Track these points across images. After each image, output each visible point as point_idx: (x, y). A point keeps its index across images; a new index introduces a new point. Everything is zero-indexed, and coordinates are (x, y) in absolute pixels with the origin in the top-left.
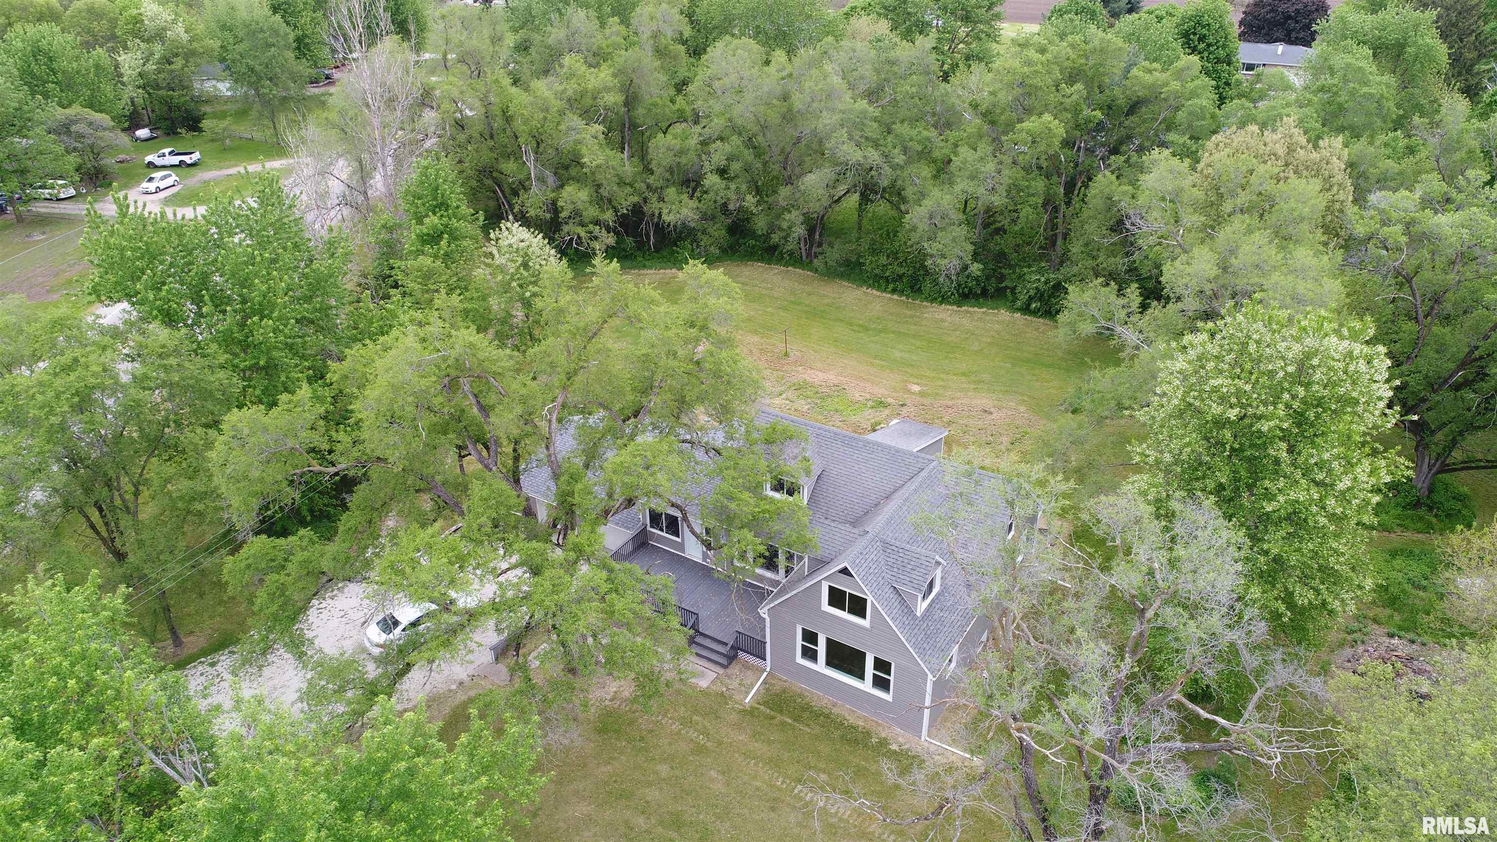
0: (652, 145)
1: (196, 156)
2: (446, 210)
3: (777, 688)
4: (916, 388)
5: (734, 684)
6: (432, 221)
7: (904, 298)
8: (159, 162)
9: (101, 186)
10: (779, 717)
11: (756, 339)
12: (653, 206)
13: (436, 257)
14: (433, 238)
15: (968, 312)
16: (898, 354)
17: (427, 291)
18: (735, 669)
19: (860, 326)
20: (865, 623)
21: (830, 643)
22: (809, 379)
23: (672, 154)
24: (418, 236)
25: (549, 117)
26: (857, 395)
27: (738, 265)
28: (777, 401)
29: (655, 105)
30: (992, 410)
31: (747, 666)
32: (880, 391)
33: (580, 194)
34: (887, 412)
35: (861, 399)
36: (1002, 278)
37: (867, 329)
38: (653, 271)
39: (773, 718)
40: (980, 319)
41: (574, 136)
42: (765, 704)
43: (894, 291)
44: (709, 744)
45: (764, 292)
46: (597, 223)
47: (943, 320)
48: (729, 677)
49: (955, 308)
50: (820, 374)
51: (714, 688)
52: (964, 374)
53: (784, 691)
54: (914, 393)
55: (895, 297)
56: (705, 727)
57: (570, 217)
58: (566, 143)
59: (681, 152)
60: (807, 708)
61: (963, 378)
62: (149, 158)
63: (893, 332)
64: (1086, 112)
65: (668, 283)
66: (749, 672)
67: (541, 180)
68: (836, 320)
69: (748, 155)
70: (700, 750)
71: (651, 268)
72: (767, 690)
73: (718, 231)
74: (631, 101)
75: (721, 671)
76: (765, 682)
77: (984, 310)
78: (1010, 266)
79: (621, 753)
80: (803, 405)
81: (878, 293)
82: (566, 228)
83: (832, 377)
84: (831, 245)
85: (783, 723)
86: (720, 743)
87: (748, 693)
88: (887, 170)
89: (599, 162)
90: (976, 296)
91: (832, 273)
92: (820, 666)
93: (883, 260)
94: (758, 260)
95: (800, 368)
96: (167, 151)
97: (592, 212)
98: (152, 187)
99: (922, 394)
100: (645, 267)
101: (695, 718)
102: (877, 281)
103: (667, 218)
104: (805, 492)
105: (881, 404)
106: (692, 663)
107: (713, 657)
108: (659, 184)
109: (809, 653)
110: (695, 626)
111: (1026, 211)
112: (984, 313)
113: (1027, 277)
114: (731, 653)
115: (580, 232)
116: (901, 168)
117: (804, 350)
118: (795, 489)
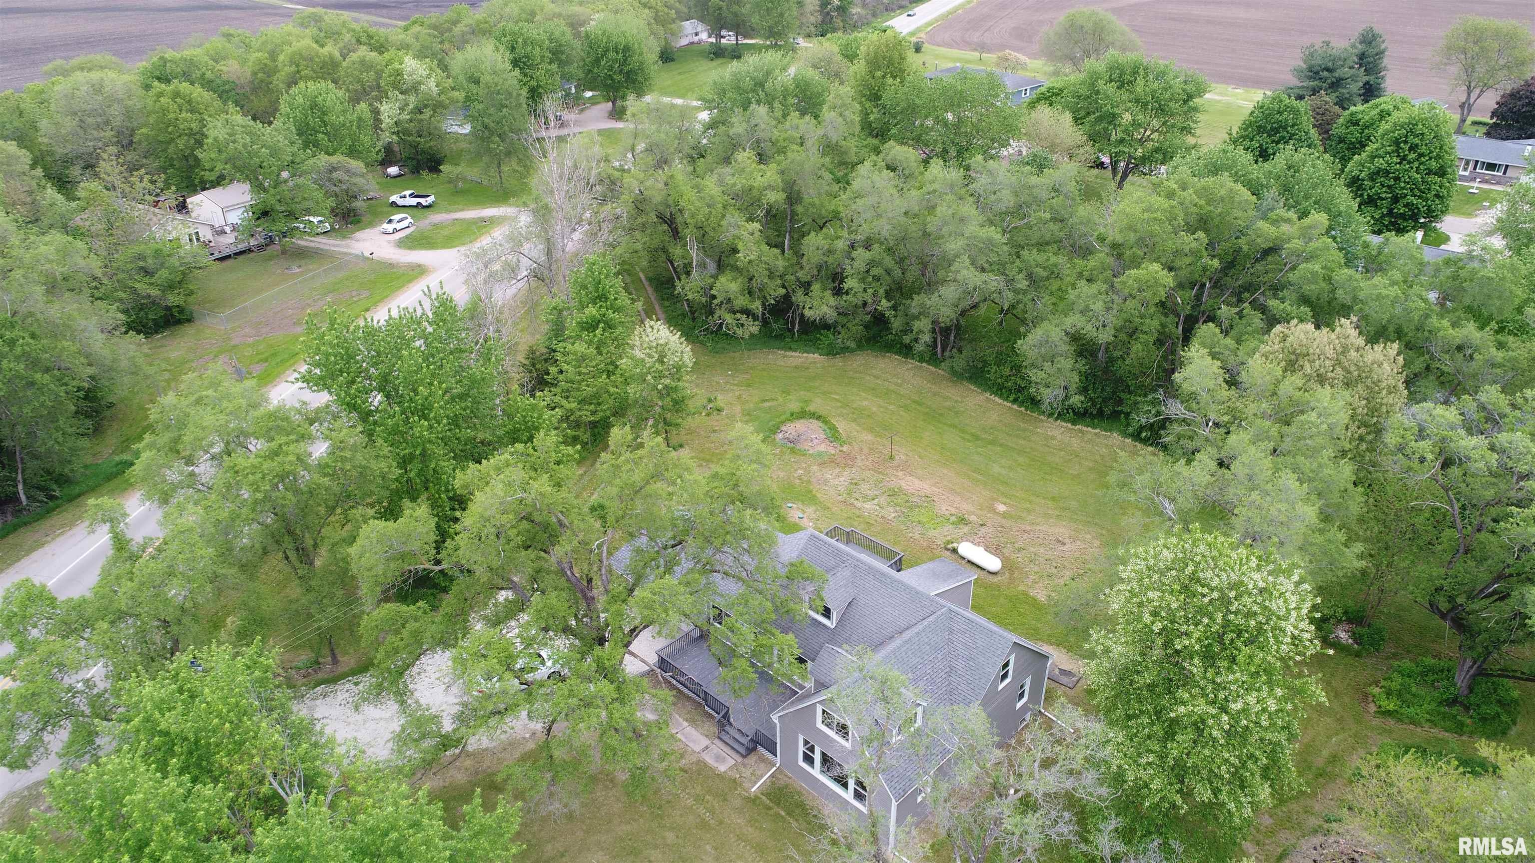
0: (806, 239)
1: (431, 199)
2: (606, 301)
3: (781, 783)
4: (1001, 508)
5: (747, 773)
6: (592, 310)
7: (1023, 409)
8: (400, 202)
9: (351, 223)
10: (776, 809)
11: (868, 437)
12: (799, 297)
13: (590, 343)
14: (590, 326)
15: (1080, 431)
16: (996, 469)
18: (752, 759)
19: (973, 435)
20: (848, 745)
21: (824, 755)
22: (904, 485)
23: (820, 252)
24: (578, 323)
26: (944, 509)
27: (877, 356)
28: (868, 506)
31: (763, 759)
32: (966, 507)
33: (732, 284)
34: (966, 529)
36: (1120, 402)
37: (976, 438)
38: (797, 354)
39: (770, 808)
40: (1090, 441)
41: (733, 231)
42: (767, 795)
43: (1015, 401)
44: (712, 822)
45: (893, 387)
46: (747, 312)
47: (1053, 438)
48: (745, 766)
49: (1069, 425)
50: (916, 481)
51: (730, 773)
52: (1053, 499)
53: (786, 787)
54: (998, 514)
55: (1015, 407)
56: (713, 806)
57: (722, 303)
58: (726, 237)
60: (801, 805)
62: (394, 198)
66: (762, 765)
67: (703, 266)
70: (704, 825)
71: (795, 351)
72: (773, 783)
75: (739, 759)
76: (772, 776)
79: (641, 817)
81: (1000, 402)
82: (718, 313)
83: (926, 487)
85: (777, 815)
86: (721, 823)
87: (756, 783)
88: (1011, 295)
89: (752, 257)
90: (1092, 416)
91: (957, 376)
92: (816, 771)
94: (896, 353)
95: (900, 474)
96: (408, 193)
97: (741, 301)
98: (390, 228)
99: (1004, 515)
100: (790, 349)
101: (708, 797)
102: (1000, 390)
103: (808, 313)
104: (834, 616)
105: (962, 521)
106: (718, 747)
107: (736, 746)
108: (809, 278)
109: (809, 759)
110: (726, 716)
111: (1136, 347)
112: (1096, 434)
113: (1140, 406)
114: (751, 746)
115: (729, 318)
116: (1025, 292)
117: (910, 454)
118: (827, 613)
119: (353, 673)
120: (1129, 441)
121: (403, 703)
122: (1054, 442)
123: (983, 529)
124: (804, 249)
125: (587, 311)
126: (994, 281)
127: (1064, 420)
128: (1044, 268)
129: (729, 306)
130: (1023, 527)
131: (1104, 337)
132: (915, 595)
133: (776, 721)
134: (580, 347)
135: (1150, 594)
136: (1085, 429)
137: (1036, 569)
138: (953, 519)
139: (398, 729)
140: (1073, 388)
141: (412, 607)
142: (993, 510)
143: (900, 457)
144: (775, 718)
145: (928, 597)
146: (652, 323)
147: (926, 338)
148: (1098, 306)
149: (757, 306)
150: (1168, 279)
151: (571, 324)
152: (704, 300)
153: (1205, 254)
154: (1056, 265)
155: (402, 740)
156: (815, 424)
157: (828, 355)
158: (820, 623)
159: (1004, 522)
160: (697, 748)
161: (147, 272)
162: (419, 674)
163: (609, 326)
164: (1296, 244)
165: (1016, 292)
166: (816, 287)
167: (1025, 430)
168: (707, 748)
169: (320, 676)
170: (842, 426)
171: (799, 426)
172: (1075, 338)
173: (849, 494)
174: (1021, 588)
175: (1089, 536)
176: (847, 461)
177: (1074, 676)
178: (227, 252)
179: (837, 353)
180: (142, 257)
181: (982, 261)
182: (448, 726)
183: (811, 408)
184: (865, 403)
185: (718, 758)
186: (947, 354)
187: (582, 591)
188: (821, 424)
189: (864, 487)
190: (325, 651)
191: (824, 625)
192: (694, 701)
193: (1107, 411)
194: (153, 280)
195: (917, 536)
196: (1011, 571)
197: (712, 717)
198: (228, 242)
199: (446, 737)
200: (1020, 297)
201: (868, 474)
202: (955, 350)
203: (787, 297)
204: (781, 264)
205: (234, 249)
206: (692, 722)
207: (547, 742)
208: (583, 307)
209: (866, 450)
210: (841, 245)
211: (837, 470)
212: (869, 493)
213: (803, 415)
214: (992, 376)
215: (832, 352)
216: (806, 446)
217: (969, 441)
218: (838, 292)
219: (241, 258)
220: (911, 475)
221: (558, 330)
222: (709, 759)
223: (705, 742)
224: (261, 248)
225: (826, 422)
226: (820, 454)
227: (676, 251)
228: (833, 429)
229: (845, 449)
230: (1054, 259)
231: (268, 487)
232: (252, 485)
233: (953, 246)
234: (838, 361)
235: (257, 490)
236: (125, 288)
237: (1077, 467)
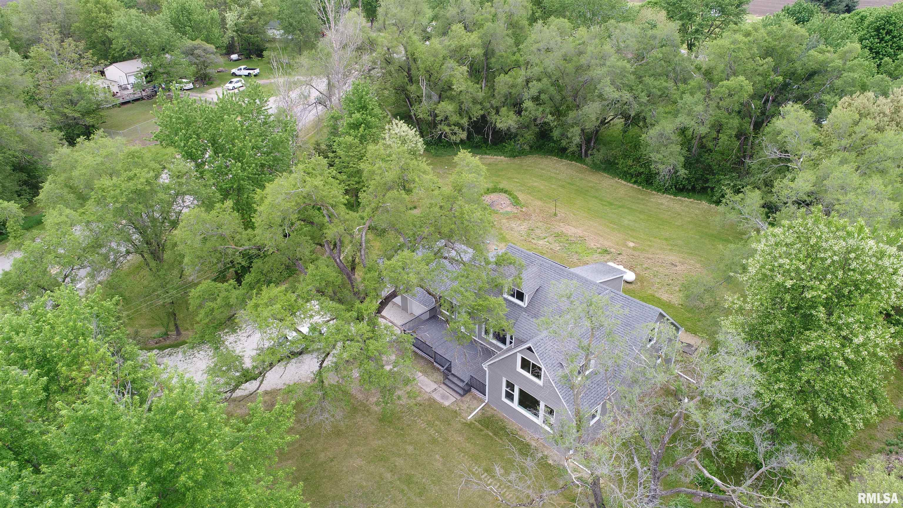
0: (497, 79)
1: (257, 71)
2: (366, 110)
3: (489, 414)
4: (631, 244)
5: (464, 407)
6: (357, 115)
7: (640, 187)
8: (238, 73)
9: (207, 84)
10: (486, 431)
11: (539, 203)
12: (493, 118)
13: (356, 137)
14: (356, 126)
15: (680, 200)
16: (626, 222)
17: (348, 156)
18: (468, 398)
19: (608, 202)
20: (540, 382)
21: (521, 392)
22: (564, 231)
23: (507, 86)
24: (348, 124)
25: (437, 60)
26: (592, 244)
27: (542, 158)
28: (541, 242)
29: (502, 56)
30: (677, 264)
31: (475, 397)
32: (607, 244)
33: (448, 107)
34: (608, 257)
35: (594, 247)
36: (707, 181)
37: (611, 204)
38: (490, 157)
39: (481, 430)
40: (687, 206)
41: (449, 72)
42: (479, 422)
43: (635, 182)
44: (440, 439)
45: (553, 175)
46: (457, 124)
47: (662, 204)
48: (462, 402)
49: (672, 197)
50: (572, 228)
51: (452, 407)
52: (666, 239)
53: (493, 416)
54: (629, 248)
55: (635, 186)
56: (440, 428)
57: (442, 120)
58: (445, 76)
59: (513, 86)
60: (503, 428)
61: (664, 242)
62: (233, 71)
63: (628, 208)
64: (773, 77)
65: (496, 165)
66: (475, 401)
67: (429, 97)
68: (593, 197)
69: (552, 90)
70: (434, 441)
71: (489, 154)
72: (483, 414)
73: (529, 136)
74: (488, 53)
75: (459, 398)
76: (483, 409)
77: (692, 200)
78: (714, 174)
79: (389, 435)
80: (556, 247)
81: (625, 183)
82: (439, 127)
83: (579, 232)
84: (598, 150)
85: (487, 435)
86: (446, 440)
87: (471, 413)
88: (636, 106)
89: (462, 89)
90: (688, 191)
91: (596, 168)
92: (515, 405)
93: (630, 162)
94: (555, 156)
95: (562, 224)
96: (242, 67)
97: (455, 118)
98: (231, 86)
99: (634, 249)
100: (486, 153)
101: (436, 422)
105: (606, 252)
107: (456, 389)
109: (510, 396)
110: (449, 369)
114: (467, 388)
115: (447, 129)
117: (568, 213)
118: (520, 296)
122: (663, 207)
123: (620, 257)
124: (496, 86)
125: (353, 116)
127: (670, 193)
128: (659, 90)
129: (447, 121)
130: (647, 255)
131: (702, 131)
132: (587, 282)
136: (683, 199)
137: (658, 281)
138: (599, 250)
142: (626, 246)
143: (561, 215)
144: (485, 367)
146: (397, 121)
151: (343, 126)
152: (430, 118)
153: (772, 73)
154: (666, 88)
156: (504, 195)
157: (510, 157)
159: (634, 253)
160: (428, 390)
161: (73, 103)
163: (368, 126)
166: (504, 110)
167: (643, 200)
168: (435, 389)
169: (168, 342)
170: (521, 197)
171: (494, 196)
173: (528, 236)
174: (649, 292)
175: (692, 262)
177: (692, 346)
178: (127, 99)
179: (517, 156)
180: (68, 93)
183: (501, 186)
184: (536, 184)
185: (443, 397)
187: (348, 274)
188: (507, 196)
189: (538, 232)
190: (172, 328)
191: (519, 305)
192: (426, 359)
193: (698, 187)
194: (76, 108)
195: (575, 261)
196: (642, 282)
197: (439, 369)
198: (129, 94)
201: (540, 224)
202: (595, 150)
203: (483, 117)
204: (481, 95)
205: (132, 97)
206: (425, 373)
207: (320, 373)
208: (351, 114)
209: (537, 211)
211: (519, 222)
212: (541, 235)
213: (495, 190)
215: (513, 155)
216: (497, 208)
217: (606, 206)
218: (519, 113)
219: (136, 103)
220: (569, 225)
224: (150, 97)
225: (510, 194)
226: (507, 213)
228: (516, 198)
229: (524, 210)
235: (116, 201)
236: (59, 113)
237: (680, 221)
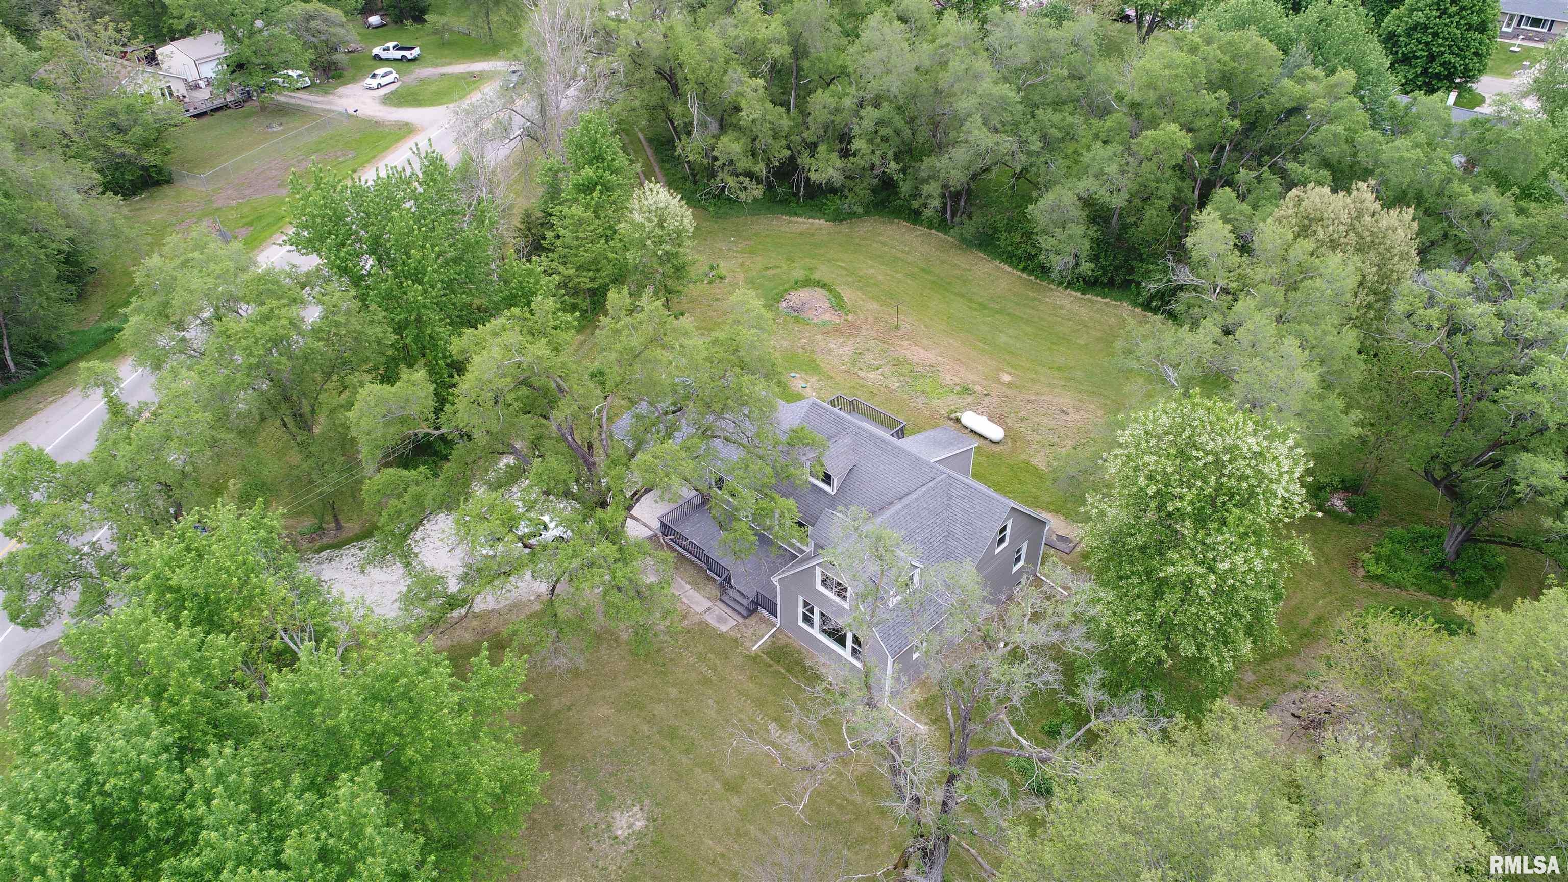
1: (416, 52)
3: (782, 642)
4: (1006, 378)
5: (748, 633)
7: (1032, 278)
8: (384, 55)
9: (333, 78)
10: (776, 667)
11: (875, 306)
12: (804, 160)
13: (587, 206)
14: (587, 188)
15: (1090, 301)
16: (1003, 339)
18: (753, 620)
19: (980, 304)
20: (846, 605)
21: (823, 616)
22: (909, 355)
23: (827, 110)
25: (715, 66)
26: (948, 378)
27: (884, 223)
28: (871, 375)
29: (820, 58)
30: (1069, 411)
31: (763, 620)
32: (971, 377)
33: (733, 146)
34: (969, 399)
35: (951, 383)
36: (1132, 270)
37: (984, 307)
38: (802, 220)
39: (770, 666)
40: (1099, 311)
41: (735, 88)
42: (768, 654)
43: (1024, 269)
47: (1062, 307)
48: (746, 626)
49: (1079, 294)
50: (921, 350)
51: (731, 633)
52: (1059, 369)
53: (786, 646)
54: (1003, 384)
56: (715, 664)
57: (724, 166)
58: (728, 95)
59: (837, 110)
60: (800, 663)
61: (1056, 373)
62: (376, 50)
64: (1226, 120)
66: (763, 626)
67: (704, 125)
68: (958, 295)
69: (898, 122)
70: (706, 681)
71: (800, 216)
72: (773, 643)
73: (862, 191)
74: (798, 52)
75: (741, 620)
76: (773, 635)
77: (1107, 300)
80: (894, 383)
82: (720, 175)
83: (931, 357)
85: (777, 672)
86: (722, 679)
87: (756, 642)
90: (1104, 286)
92: (815, 632)
93: (1017, 238)
94: (905, 219)
95: (906, 343)
96: (392, 43)
97: (744, 163)
98: (374, 83)
99: (1009, 385)
100: (796, 214)
101: (710, 655)
102: (1010, 258)
103: (813, 176)
104: (835, 482)
105: (967, 390)
106: (720, 609)
107: (737, 607)
108: (813, 139)
109: (807, 619)
110: (728, 580)
111: (1150, 213)
112: (1106, 304)
113: (1152, 274)
114: (752, 607)
115: (731, 181)
116: (1038, 154)
117: (916, 323)
118: (827, 479)
119: (358, 538)
120: (1138, 310)
121: (407, 565)
122: (1064, 312)
123: (987, 399)
124: (810, 108)
125: (583, 172)
126: (1007, 143)
127: (1074, 289)
128: (1059, 129)
129: (731, 168)
130: (1027, 396)
131: (1118, 201)
132: (917, 462)
133: (777, 584)
134: (577, 211)
135: (1147, 458)
136: (1095, 298)
137: (1039, 438)
138: (957, 389)
139: (405, 590)
140: (1084, 255)
141: (413, 472)
142: (999, 381)
143: (905, 327)
144: (775, 580)
145: (928, 464)
146: (652, 185)
147: (936, 203)
148: (1112, 169)
149: (760, 169)
150: (1186, 140)
151: (567, 188)
152: (706, 161)
153: (1226, 114)
154: (1071, 126)
155: (408, 599)
156: (820, 292)
157: (834, 220)
158: (821, 489)
159: (1008, 392)
160: (699, 610)
161: (120, 130)
162: (423, 539)
163: (607, 188)
164: (1321, 104)
165: (1030, 154)
166: (822, 148)
167: (1034, 299)
168: (709, 609)
169: (325, 541)
170: (847, 294)
171: (804, 294)
172: (1088, 202)
173: (854, 363)
174: (1023, 457)
175: (1092, 406)
176: (850, 330)
177: (1071, 541)
178: (203, 108)
179: (845, 219)
180: (113, 113)
181: (995, 121)
182: (453, 587)
183: (816, 276)
184: (871, 271)
185: (720, 620)
186: (957, 219)
187: (584, 457)
188: (825, 292)
189: (869, 357)
190: (329, 517)
191: (825, 492)
192: (696, 565)
193: (1118, 280)
194: (127, 138)
195: (920, 406)
196: (1014, 440)
197: (714, 580)
198: (203, 97)
199: (452, 596)
200: (1033, 159)
201: (872, 343)
202: (964, 216)
203: (792, 159)
204: (785, 123)
205: (209, 106)
206: (694, 584)
207: (551, 603)
208: (578, 168)
209: (871, 320)
210: (848, 102)
211: (841, 340)
212: (873, 362)
213: (807, 283)
214: (1002, 243)
215: (838, 217)
216: (810, 315)
217: (976, 310)
218: (845, 154)
219: (218, 115)
220: (916, 345)
221: (554, 193)
222: (711, 619)
223: (708, 604)
224: (238, 104)
225: (830, 291)
226: (824, 323)
227: (677, 109)
228: (838, 297)
229: (850, 318)
230: (1070, 119)
231: (261, 352)
232: (245, 349)
233: (964, 104)
234: (844, 228)
235: (250, 355)
236: (98, 146)
237: (1085, 336)
